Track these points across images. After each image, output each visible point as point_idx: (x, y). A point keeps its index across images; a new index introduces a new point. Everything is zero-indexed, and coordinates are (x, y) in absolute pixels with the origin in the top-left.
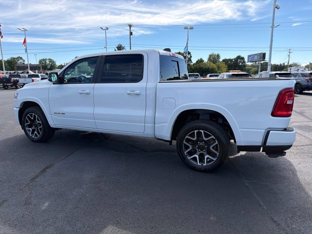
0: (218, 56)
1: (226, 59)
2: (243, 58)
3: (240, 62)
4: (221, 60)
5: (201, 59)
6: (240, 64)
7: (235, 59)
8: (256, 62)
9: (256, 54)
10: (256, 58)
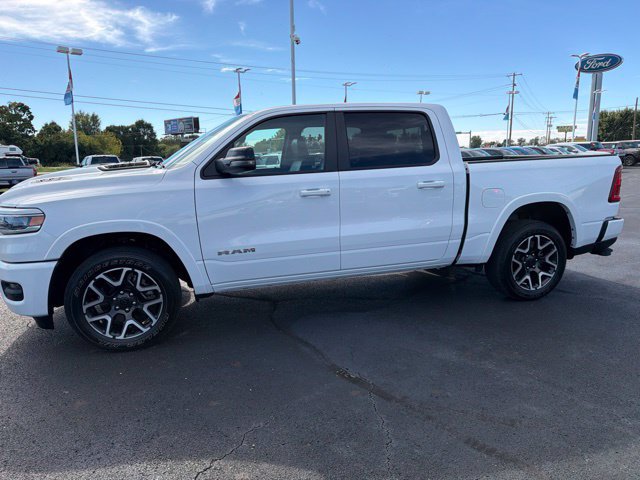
0: (95, 119)
1: (114, 127)
2: (149, 127)
3: (145, 134)
4: (103, 128)
5: (53, 123)
6: (146, 137)
7: (132, 127)
8: (182, 134)
9: (181, 120)
10: (181, 126)
